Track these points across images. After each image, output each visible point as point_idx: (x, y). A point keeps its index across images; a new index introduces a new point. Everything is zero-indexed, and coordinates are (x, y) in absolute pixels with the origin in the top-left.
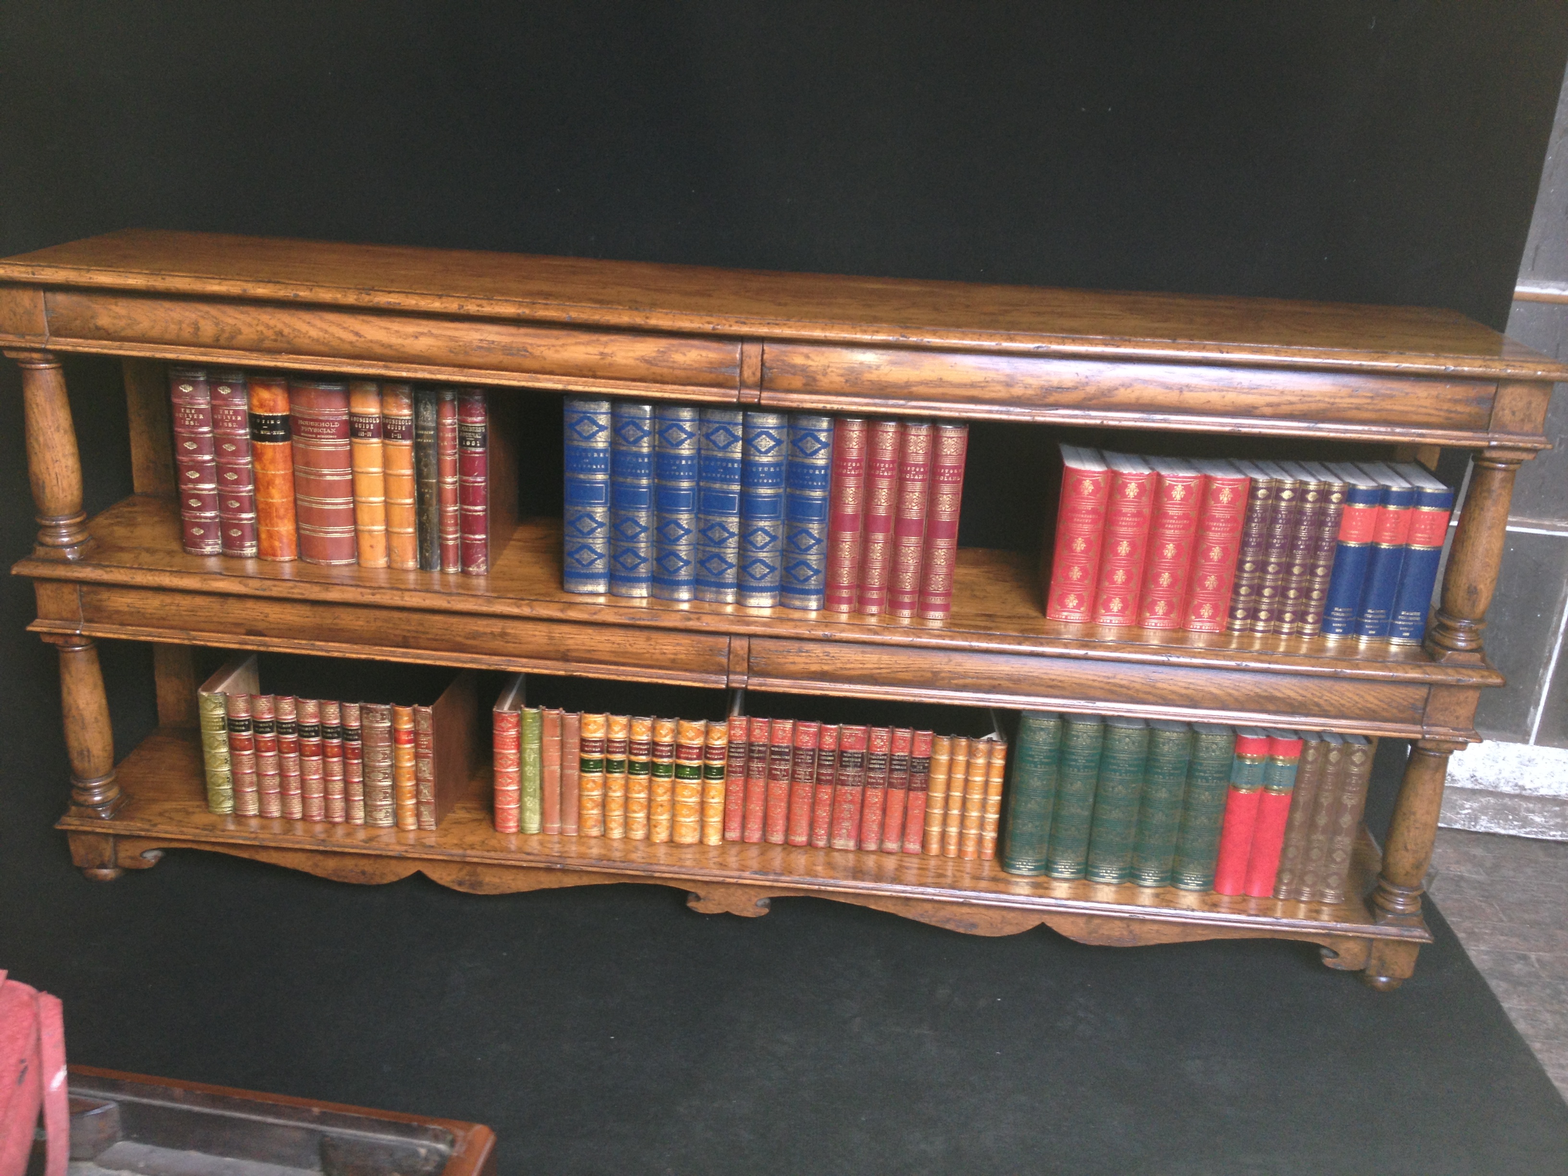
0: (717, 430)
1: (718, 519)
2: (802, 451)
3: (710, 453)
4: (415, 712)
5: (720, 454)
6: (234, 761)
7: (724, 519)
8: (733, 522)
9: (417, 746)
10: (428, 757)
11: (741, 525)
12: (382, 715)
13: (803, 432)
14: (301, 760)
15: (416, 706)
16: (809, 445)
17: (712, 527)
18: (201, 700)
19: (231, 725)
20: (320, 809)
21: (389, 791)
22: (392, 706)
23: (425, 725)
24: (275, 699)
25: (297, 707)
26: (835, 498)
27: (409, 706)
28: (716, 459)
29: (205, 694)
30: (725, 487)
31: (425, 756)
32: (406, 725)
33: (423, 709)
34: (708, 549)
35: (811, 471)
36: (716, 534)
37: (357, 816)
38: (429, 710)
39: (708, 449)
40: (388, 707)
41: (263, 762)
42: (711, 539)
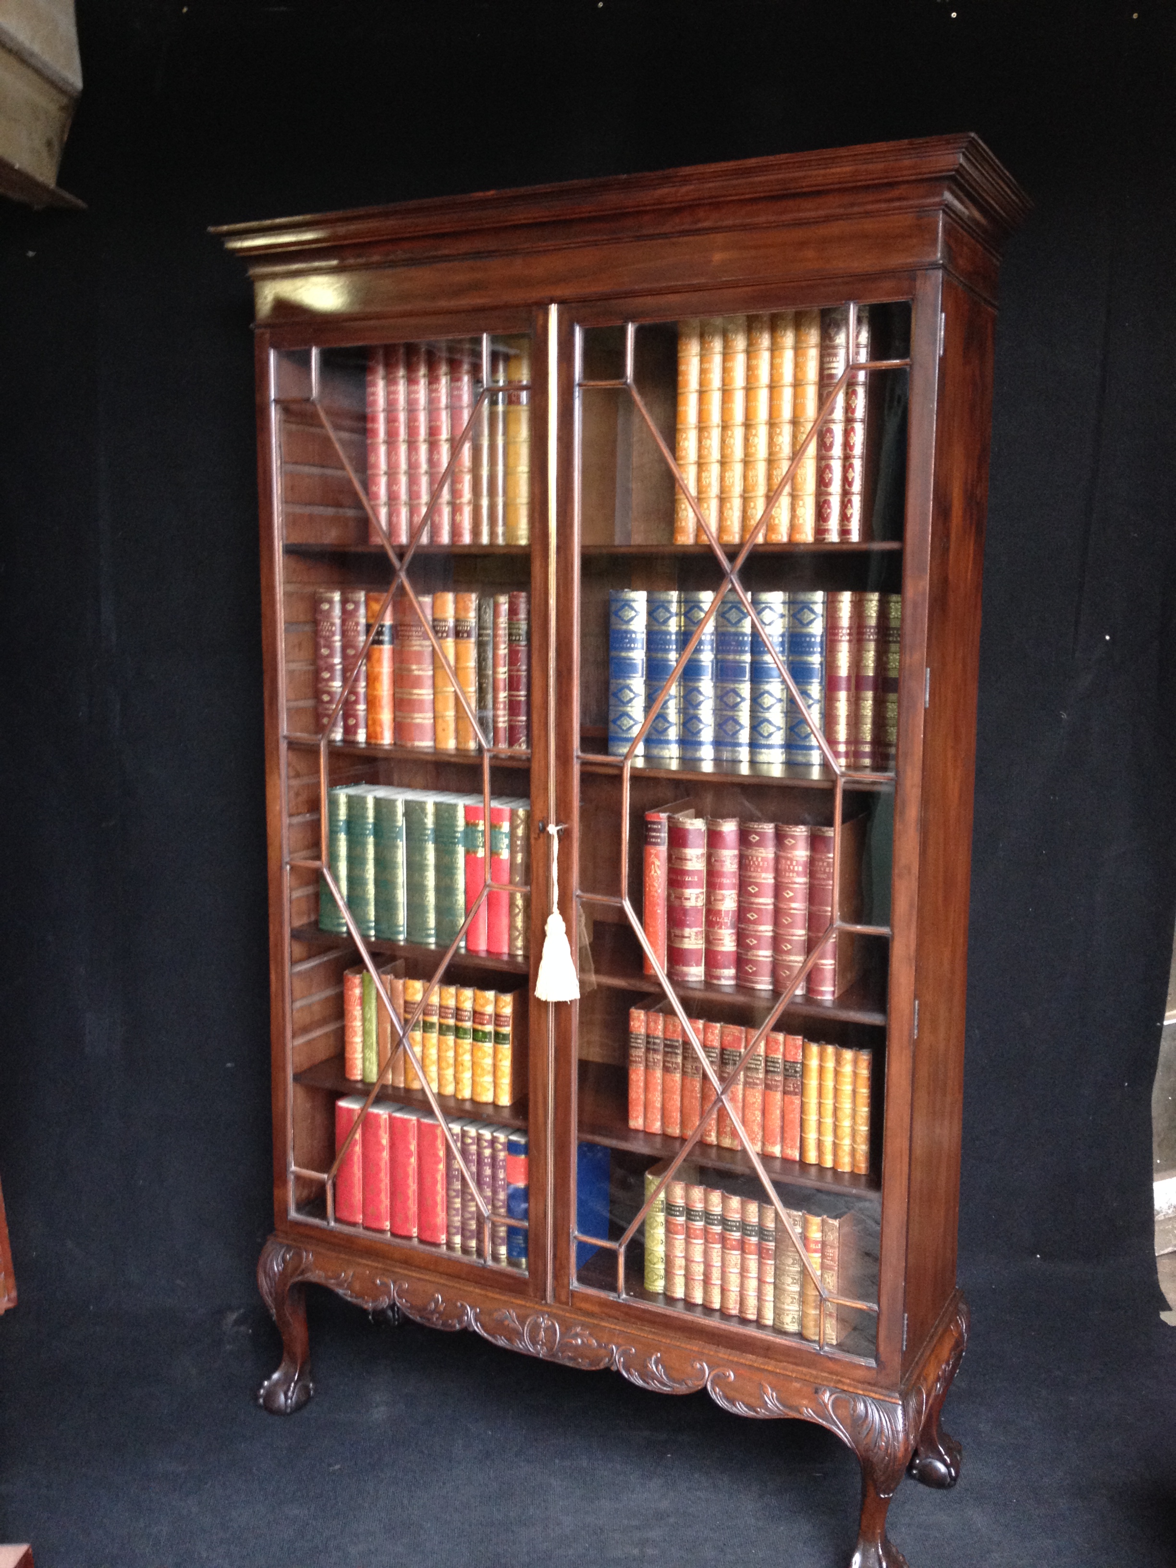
0: (731, 609)
1: (732, 686)
2: (801, 622)
3: (724, 629)
4: (823, 1222)
5: (732, 630)
6: (669, 1243)
7: (737, 685)
8: (745, 689)
9: (823, 1257)
10: (833, 1270)
11: (753, 690)
12: (795, 1220)
13: (801, 606)
14: (723, 1252)
15: (825, 1216)
16: (805, 616)
17: (727, 693)
18: (647, 1182)
19: (669, 1209)
20: (736, 1303)
21: (797, 1297)
22: (803, 1214)
23: (833, 1237)
24: (705, 1190)
25: (724, 1200)
26: (829, 664)
27: (819, 1215)
28: (730, 634)
29: (650, 1177)
30: (737, 657)
31: (830, 1268)
32: (815, 1234)
33: (831, 1221)
34: (725, 713)
35: (808, 639)
36: (731, 700)
37: (767, 1317)
38: (836, 1223)
39: (723, 626)
40: (800, 1213)
41: (692, 1247)
42: (727, 705)
